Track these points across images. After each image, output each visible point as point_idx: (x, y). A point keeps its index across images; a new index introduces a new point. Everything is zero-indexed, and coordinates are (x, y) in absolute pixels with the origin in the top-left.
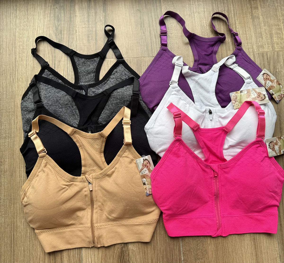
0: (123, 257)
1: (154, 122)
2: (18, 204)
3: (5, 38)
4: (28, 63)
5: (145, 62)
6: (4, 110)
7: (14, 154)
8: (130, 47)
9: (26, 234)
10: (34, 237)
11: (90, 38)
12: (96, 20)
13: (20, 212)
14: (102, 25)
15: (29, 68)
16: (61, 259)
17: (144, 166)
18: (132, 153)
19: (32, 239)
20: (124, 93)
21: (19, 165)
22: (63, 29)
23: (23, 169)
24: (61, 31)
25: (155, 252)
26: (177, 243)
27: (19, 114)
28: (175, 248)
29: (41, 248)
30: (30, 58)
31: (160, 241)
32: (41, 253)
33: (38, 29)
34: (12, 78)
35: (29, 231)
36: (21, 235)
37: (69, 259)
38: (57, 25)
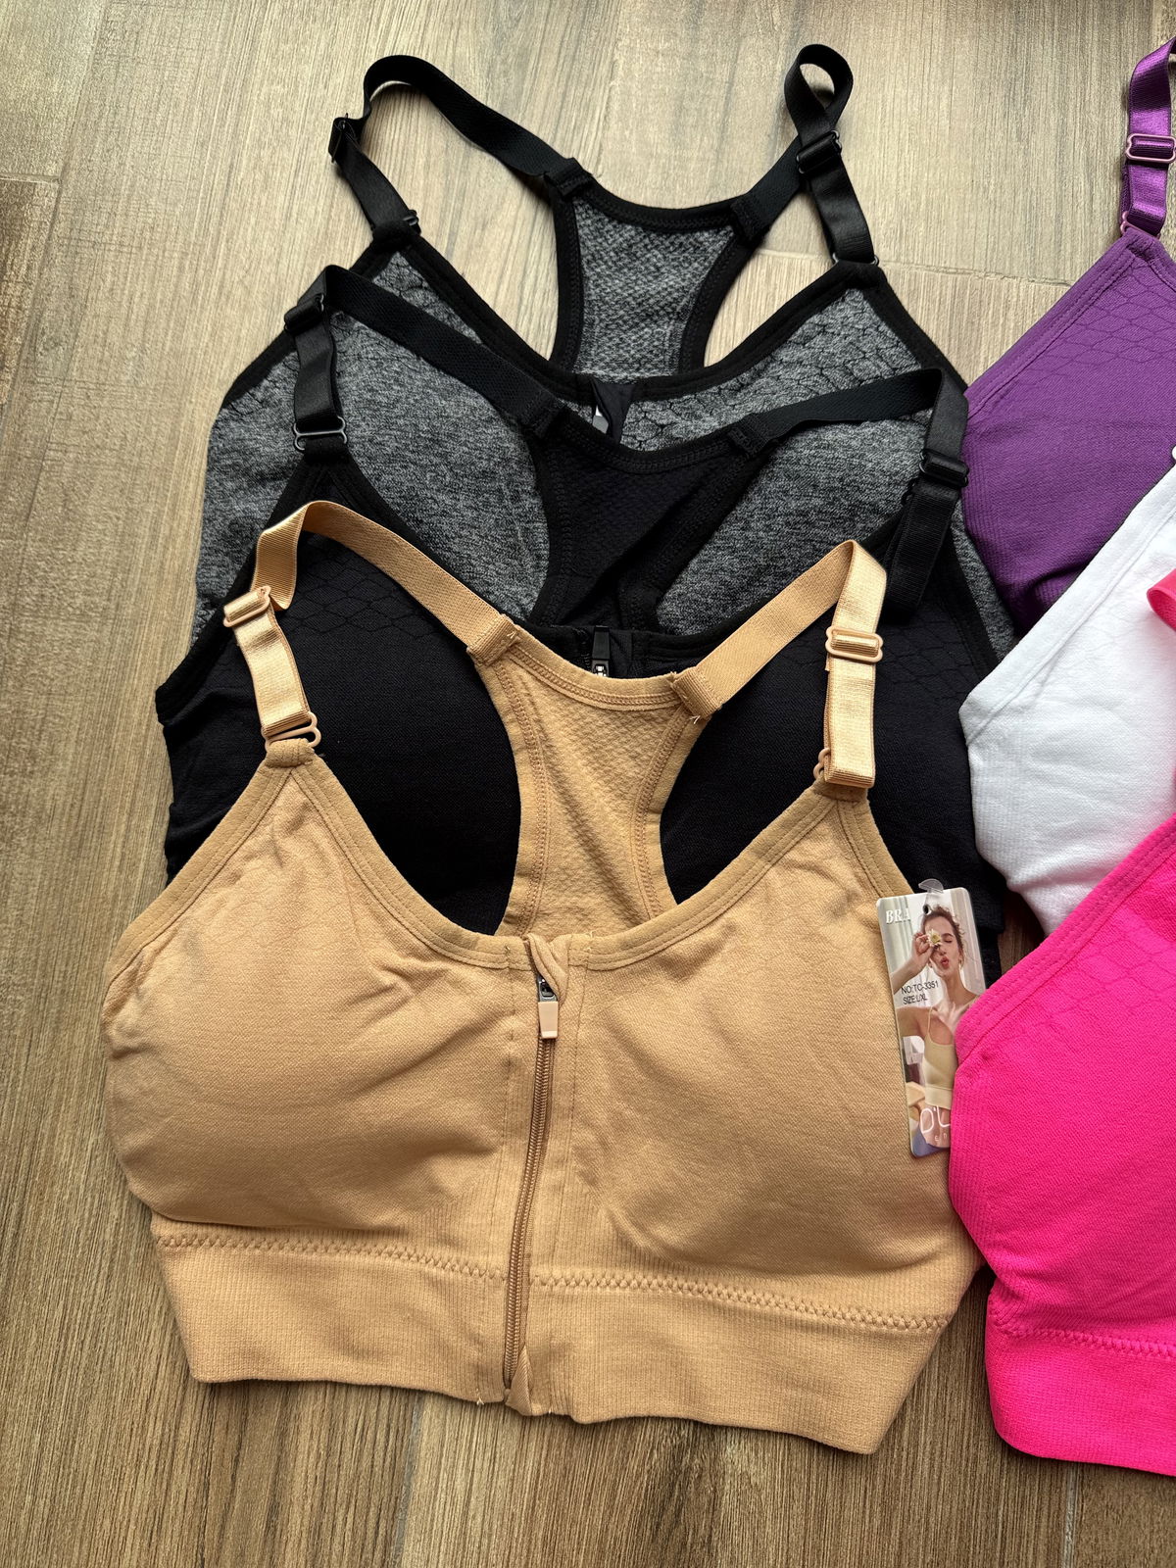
0: (678, 1514)
1: (1042, 675)
2: (81, 1029)
3: (194, 45)
4: (295, 208)
5: (1007, 308)
6: (111, 450)
7: (113, 719)
8: (923, 206)
9: (94, 1230)
10: (136, 1257)
11: (691, 121)
12: (744, 26)
13: (84, 1081)
14: (775, 57)
15: (299, 235)
16: (282, 1433)
17: (925, 952)
18: (855, 854)
19: (124, 1269)
20: (862, 456)
21: (135, 793)
22: (538, 45)
23: (150, 821)
24: (523, 55)
25: (890, 1525)
26: (1046, 1497)
27: (191, 489)
28: (1029, 1524)
29: (168, 1337)
30: (317, 182)
31: (932, 1459)
32: (163, 1368)
33: (394, 26)
34: (187, 277)
35: (116, 1214)
36: (65, 1225)
37: (329, 1449)
38: (503, 15)
